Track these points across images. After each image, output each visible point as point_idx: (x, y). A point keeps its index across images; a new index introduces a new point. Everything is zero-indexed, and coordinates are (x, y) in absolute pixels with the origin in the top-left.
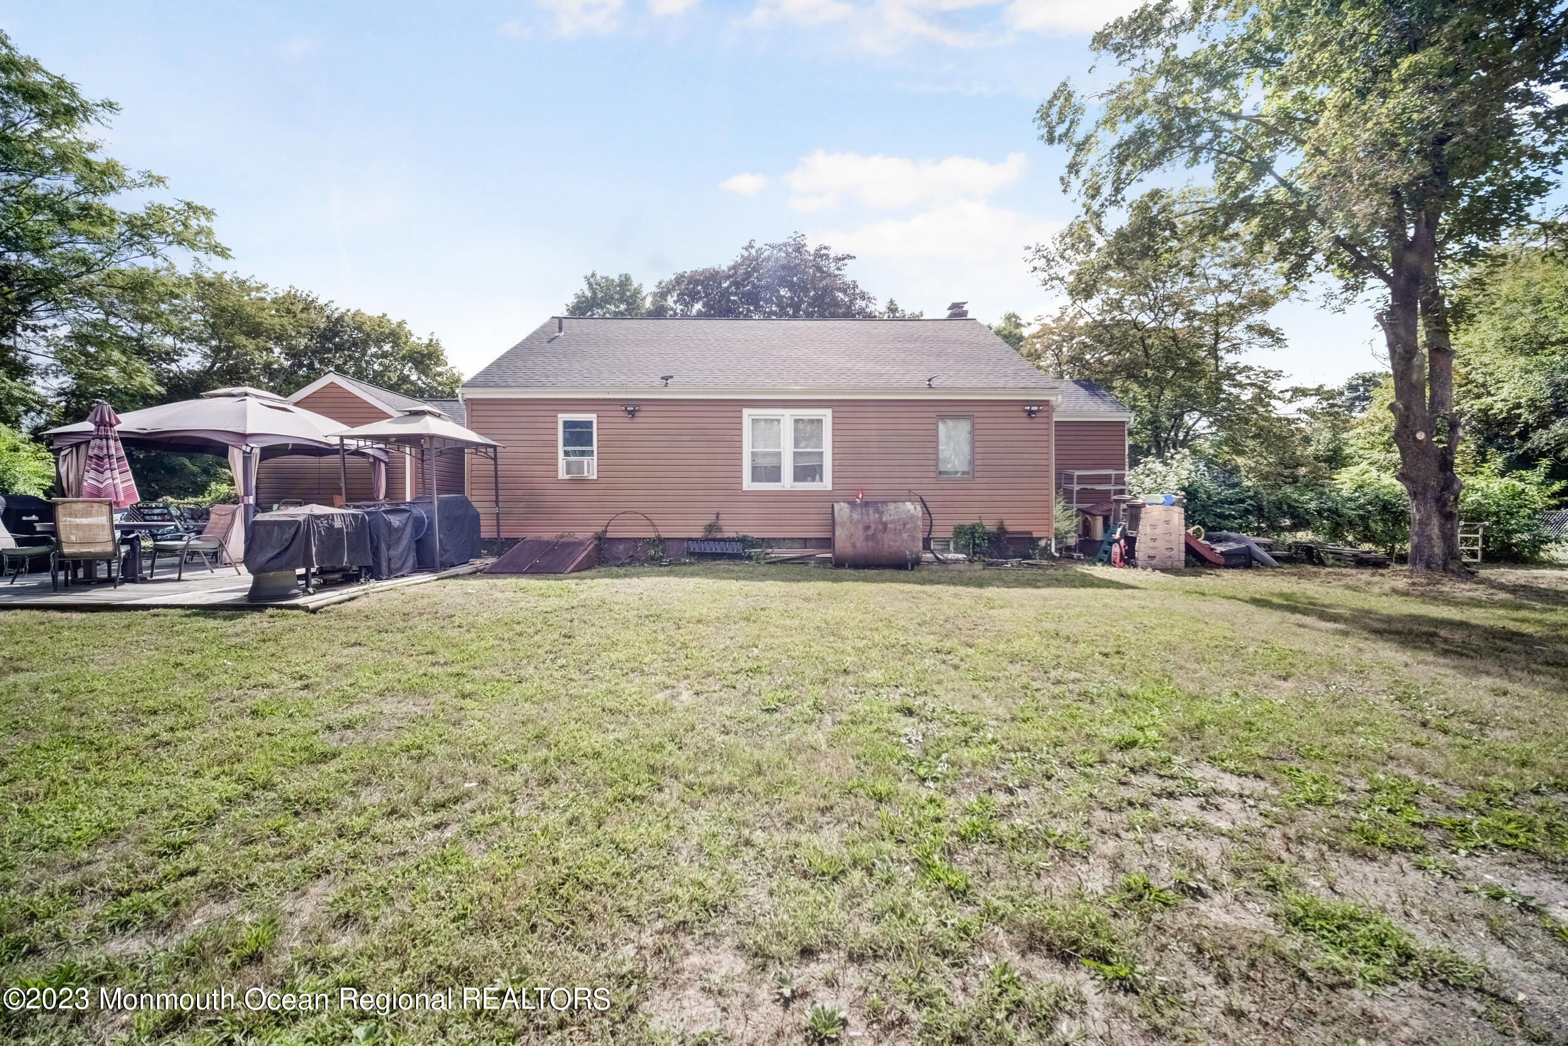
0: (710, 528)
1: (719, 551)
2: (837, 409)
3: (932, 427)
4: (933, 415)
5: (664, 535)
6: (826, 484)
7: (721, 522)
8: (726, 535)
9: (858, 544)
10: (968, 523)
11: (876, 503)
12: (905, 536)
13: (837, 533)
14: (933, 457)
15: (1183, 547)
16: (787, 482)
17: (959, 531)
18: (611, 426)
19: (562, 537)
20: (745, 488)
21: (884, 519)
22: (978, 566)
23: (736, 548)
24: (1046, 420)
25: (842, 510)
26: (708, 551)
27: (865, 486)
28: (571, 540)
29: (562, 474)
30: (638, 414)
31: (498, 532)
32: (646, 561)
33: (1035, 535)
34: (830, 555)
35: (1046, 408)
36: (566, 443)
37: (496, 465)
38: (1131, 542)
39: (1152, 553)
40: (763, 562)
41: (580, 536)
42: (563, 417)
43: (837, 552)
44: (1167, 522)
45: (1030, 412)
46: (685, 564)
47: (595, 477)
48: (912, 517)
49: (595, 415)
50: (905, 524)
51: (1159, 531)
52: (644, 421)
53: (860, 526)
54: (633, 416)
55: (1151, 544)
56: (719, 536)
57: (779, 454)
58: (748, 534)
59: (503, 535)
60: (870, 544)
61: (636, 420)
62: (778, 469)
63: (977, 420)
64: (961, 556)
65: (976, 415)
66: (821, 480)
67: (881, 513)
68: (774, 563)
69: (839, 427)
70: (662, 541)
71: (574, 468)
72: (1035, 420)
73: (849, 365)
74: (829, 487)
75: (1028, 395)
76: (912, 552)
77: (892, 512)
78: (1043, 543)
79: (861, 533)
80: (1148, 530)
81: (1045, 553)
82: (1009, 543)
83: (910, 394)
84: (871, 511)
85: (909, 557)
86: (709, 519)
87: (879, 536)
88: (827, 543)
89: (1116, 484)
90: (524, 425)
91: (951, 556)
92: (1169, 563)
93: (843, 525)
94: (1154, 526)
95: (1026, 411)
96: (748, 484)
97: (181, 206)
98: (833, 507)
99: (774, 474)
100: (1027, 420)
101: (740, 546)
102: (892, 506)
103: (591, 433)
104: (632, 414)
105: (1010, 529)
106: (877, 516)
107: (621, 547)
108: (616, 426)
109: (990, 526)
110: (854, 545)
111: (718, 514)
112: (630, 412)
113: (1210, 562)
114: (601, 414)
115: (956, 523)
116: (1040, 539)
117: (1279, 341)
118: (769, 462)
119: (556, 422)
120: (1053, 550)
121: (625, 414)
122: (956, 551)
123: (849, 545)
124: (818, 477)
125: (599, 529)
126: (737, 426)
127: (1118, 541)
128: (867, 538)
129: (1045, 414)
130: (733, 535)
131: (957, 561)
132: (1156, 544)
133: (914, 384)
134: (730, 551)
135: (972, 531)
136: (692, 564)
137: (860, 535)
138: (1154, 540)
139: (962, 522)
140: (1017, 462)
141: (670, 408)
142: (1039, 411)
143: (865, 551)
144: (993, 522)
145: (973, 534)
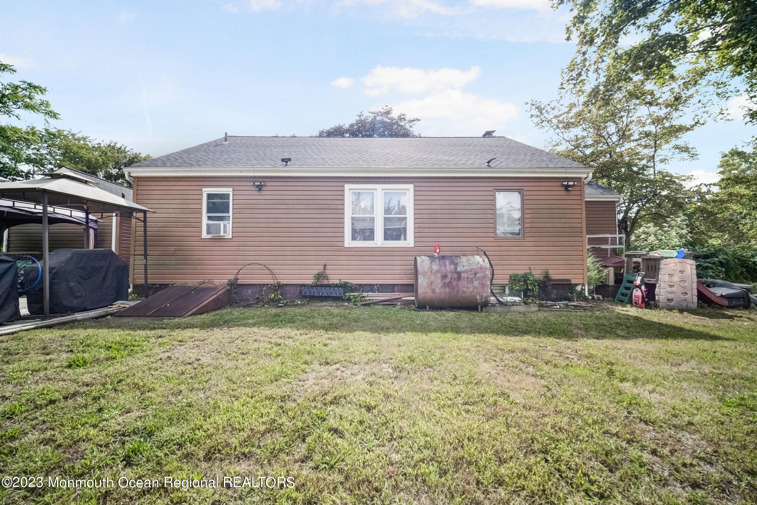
0: (319, 276)
1: (325, 294)
2: (417, 184)
3: (491, 198)
4: (491, 189)
5: (283, 282)
6: (409, 241)
7: (327, 272)
8: (331, 282)
9: (437, 290)
10: (521, 272)
11: (450, 257)
12: (476, 283)
13: (420, 281)
14: (492, 221)
15: (695, 292)
16: (379, 241)
17: (514, 279)
18: (244, 197)
19: (204, 283)
20: (346, 245)
21: (459, 269)
22: (534, 308)
23: (338, 292)
24: (578, 193)
25: (423, 262)
26: (316, 294)
27: (441, 244)
28: (210, 285)
29: (204, 235)
30: (264, 188)
31: (146, 278)
32: (268, 303)
33: (573, 282)
34: (413, 298)
35: (579, 184)
36: (209, 211)
37: (145, 226)
38: (651, 288)
39: (671, 296)
40: (359, 304)
41: (217, 282)
42: (207, 191)
43: (420, 297)
44: (682, 272)
45: (567, 187)
46: (297, 305)
47: (230, 237)
48: (481, 268)
49: (231, 189)
50: (475, 274)
51: (676, 279)
52: (268, 193)
53: (439, 275)
54: (260, 190)
55: (669, 289)
56: (326, 282)
57: (372, 220)
58: (349, 281)
59: (150, 281)
60: (447, 290)
61: (263, 193)
62: (372, 231)
63: (525, 193)
64: (517, 299)
65: (525, 188)
66: (405, 239)
67: (456, 265)
68: (368, 305)
69: (418, 198)
70: (280, 286)
71: (213, 229)
72: (571, 193)
73: (425, 157)
74: (412, 245)
75: (567, 173)
76: (482, 297)
77: (465, 264)
78: (579, 288)
79: (439, 281)
80: (667, 278)
81: (581, 296)
82: (553, 288)
83: (474, 172)
84: (447, 262)
85: (479, 301)
86: (319, 269)
87: (455, 283)
88: (411, 288)
89: (612, 244)
90: (177, 197)
91: (510, 299)
92: (684, 304)
93: (424, 274)
94: (671, 275)
95: (563, 186)
96: (348, 242)
97: (25, 86)
98: (415, 260)
99: (369, 235)
100: (565, 193)
101: (341, 290)
102: (464, 259)
103: (228, 203)
104: (260, 188)
105: (554, 277)
106: (453, 267)
107: (250, 291)
108: (247, 197)
109: (538, 274)
110: (433, 291)
111: (325, 266)
112: (258, 186)
113: (716, 304)
114: (236, 188)
115: (511, 272)
116: (577, 285)
117: (693, 156)
118: (366, 225)
119: (202, 195)
120: (587, 294)
121: (253, 188)
122: (511, 294)
123: (430, 291)
124: (402, 237)
125: (232, 277)
126: (341, 197)
127: (639, 287)
128: (445, 285)
129: (579, 188)
130: (337, 282)
131: (514, 304)
132: (674, 289)
133: (477, 165)
134: (334, 295)
135: (525, 278)
136: (303, 305)
137: (438, 283)
138: (671, 286)
139: (516, 272)
140: (558, 225)
141: (289, 184)
142: (574, 186)
143: (443, 296)
144: (539, 272)
145: (525, 281)
